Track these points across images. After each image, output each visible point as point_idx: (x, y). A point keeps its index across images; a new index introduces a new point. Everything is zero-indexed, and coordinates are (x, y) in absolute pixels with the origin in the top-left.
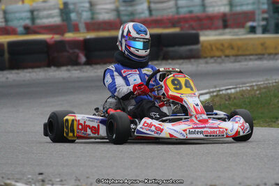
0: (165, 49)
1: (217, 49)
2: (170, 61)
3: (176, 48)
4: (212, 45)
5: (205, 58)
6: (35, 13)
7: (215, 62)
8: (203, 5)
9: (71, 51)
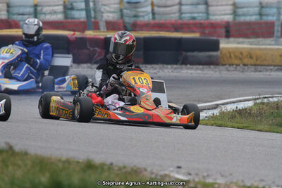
0: (184, 53)
1: (236, 57)
3: (195, 53)
4: (231, 53)
5: (223, 65)
7: (236, 70)
8: (207, 13)
9: (91, 49)
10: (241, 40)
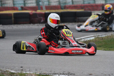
0: (78, 18)
6: (26, 2)
9: (39, 18)
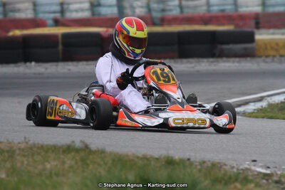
0: (219, 46)
1: (272, 48)
2: (225, 59)
3: (231, 46)
4: (266, 44)
5: (260, 57)
6: (65, 6)
7: (273, 61)
8: (236, 4)
10: (271, 31)
